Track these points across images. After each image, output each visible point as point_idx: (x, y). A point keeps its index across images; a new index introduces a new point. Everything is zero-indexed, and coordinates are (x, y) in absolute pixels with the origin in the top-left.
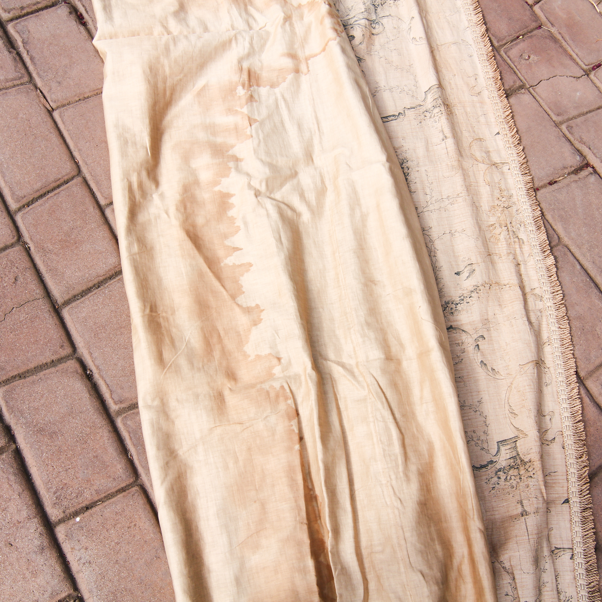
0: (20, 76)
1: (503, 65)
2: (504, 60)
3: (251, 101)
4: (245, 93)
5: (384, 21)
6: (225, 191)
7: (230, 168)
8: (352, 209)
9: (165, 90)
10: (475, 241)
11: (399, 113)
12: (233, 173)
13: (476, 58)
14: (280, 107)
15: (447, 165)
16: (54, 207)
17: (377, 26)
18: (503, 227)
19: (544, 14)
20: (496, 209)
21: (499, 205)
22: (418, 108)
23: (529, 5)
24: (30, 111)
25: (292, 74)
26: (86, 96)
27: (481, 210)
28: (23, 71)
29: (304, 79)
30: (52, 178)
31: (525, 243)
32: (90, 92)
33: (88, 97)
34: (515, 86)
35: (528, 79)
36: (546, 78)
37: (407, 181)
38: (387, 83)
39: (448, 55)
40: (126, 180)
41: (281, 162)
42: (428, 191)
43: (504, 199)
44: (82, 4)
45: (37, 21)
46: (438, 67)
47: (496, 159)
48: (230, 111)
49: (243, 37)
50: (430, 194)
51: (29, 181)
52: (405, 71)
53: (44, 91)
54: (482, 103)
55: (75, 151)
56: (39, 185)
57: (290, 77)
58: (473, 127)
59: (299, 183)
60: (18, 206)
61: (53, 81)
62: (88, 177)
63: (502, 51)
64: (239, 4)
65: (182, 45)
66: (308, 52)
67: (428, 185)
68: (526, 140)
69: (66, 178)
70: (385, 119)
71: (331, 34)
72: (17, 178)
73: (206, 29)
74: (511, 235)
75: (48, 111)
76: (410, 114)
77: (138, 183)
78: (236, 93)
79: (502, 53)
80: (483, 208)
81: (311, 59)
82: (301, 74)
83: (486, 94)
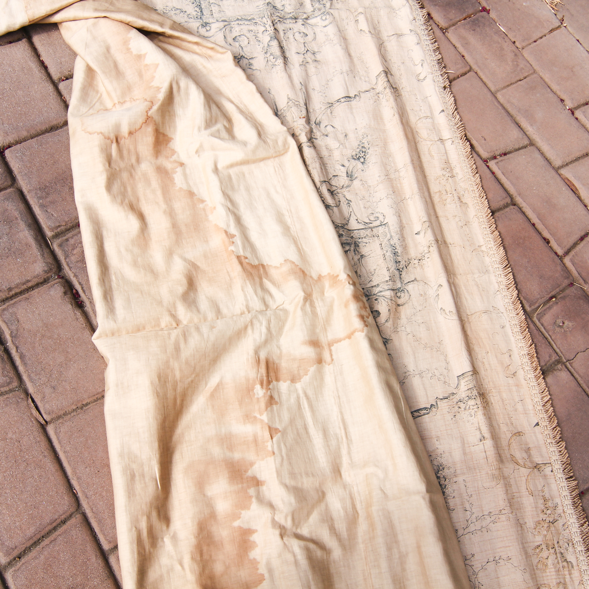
0: (8, 381)
1: (538, 336)
2: (538, 330)
3: (271, 404)
4: (264, 393)
5: (410, 287)
6: (245, 526)
7: (251, 497)
8: (389, 549)
9: (175, 399)
10: (523, 573)
11: (432, 405)
12: (254, 505)
13: (508, 329)
14: (302, 407)
15: (487, 473)
16: (50, 559)
17: (402, 295)
18: (550, 549)
19: (576, 268)
20: (541, 526)
21: (544, 519)
22: (451, 397)
23: (558, 256)
24: (21, 429)
25: (315, 366)
26: (84, 403)
27: (525, 528)
28: (12, 374)
29: (328, 369)
30: (47, 520)
31: (575, 568)
32: (89, 398)
33: (87, 404)
34: (551, 361)
35: (564, 351)
36: (582, 350)
37: (444, 495)
38: (417, 366)
39: (480, 326)
40: (134, 529)
41: (307, 483)
42: (468, 506)
43: (549, 512)
44: (78, 281)
45: (28, 305)
46: (470, 344)
47: (538, 460)
48: (248, 418)
49: (259, 321)
50: (470, 510)
51: (20, 526)
52: (435, 349)
53: (36, 400)
54: (518, 385)
55: (73, 479)
56: (32, 530)
57: (312, 369)
58: (510, 418)
59: (327, 508)
60: (9, 560)
61: (47, 386)
62: (89, 514)
63: (535, 318)
64: (253, 279)
65: (194, 341)
66: (330, 337)
67: (467, 497)
68: (567, 431)
69: (63, 517)
70: (416, 413)
71: (357, 323)
72: (7, 522)
73: (218, 312)
74: (559, 558)
75: (42, 425)
76: (443, 405)
77: (148, 529)
78: (254, 394)
79: (535, 319)
80: (528, 525)
81: (335, 345)
82: (324, 364)
83: (521, 374)
